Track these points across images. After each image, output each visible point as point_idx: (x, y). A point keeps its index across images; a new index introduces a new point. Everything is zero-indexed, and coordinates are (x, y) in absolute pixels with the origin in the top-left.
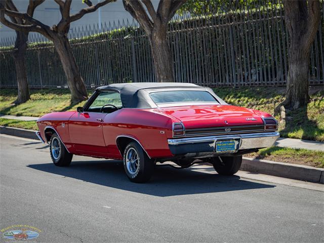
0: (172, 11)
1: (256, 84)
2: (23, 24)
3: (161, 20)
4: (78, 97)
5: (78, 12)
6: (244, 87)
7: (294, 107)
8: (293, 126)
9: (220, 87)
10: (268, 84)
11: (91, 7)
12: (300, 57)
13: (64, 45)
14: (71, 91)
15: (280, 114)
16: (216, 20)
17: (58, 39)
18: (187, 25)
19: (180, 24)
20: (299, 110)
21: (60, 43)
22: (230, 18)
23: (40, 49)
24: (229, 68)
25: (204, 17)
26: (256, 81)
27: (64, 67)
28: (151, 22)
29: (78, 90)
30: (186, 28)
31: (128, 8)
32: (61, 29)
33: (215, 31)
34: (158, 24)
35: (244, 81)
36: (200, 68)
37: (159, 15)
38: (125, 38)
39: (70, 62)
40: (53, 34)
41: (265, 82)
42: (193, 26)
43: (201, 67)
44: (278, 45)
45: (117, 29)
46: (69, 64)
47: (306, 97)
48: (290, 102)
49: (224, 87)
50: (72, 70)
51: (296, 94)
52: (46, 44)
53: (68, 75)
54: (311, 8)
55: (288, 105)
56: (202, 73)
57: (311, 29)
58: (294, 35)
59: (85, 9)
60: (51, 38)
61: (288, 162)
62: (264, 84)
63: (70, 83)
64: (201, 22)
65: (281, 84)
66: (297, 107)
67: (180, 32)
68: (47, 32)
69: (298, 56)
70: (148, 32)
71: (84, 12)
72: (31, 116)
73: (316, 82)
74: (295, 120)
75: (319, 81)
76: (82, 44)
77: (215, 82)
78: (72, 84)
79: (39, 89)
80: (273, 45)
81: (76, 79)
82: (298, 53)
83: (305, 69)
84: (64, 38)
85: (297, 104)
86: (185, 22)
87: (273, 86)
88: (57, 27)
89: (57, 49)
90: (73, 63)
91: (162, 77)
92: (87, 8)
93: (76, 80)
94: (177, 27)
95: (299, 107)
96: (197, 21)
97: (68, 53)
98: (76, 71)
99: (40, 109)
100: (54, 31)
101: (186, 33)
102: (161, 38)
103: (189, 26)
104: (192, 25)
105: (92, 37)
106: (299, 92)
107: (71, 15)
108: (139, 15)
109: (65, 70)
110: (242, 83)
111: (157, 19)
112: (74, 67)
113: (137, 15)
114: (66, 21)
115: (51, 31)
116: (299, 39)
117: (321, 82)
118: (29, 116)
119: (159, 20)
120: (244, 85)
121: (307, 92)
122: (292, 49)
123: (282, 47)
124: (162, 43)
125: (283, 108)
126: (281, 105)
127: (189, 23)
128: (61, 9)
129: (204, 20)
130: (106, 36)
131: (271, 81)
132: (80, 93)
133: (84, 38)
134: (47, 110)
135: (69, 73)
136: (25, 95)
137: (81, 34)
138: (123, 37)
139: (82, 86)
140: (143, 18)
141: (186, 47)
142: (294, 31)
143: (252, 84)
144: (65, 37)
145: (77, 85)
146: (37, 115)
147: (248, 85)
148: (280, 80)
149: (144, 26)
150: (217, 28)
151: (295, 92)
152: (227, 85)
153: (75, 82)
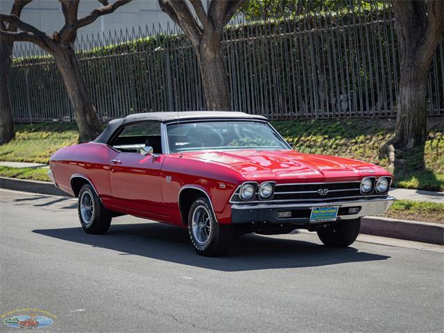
0: (228, 12)
1: (349, 115)
2: (5, 30)
3: (214, 24)
4: (88, 133)
5: (88, 14)
6: (331, 120)
7: (407, 146)
8: (407, 172)
9: (295, 119)
10: (365, 115)
11: (107, 7)
12: (416, 76)
13: (68, 60)
14: (79, 125)
15: (388, 156)
16: (291, 25)
17: (61, 52)
18: (248, 33)
19: (237, 31)
20: (414, 151)
21: (63, 58)
22: (310, 22)
23: (29, 66)
24: (308, 93)
25: (272, 21)
26: (348, 110)
27: (69, 90)
28: (200, 28)
29: (89, 123)
30: (246, 36)
31: (166, 8)
32: (65, 37)
33: (288, 40)
34: (209, 31)
35: (331, 111)
36: (266, 93)
37: (210, 18)
38: (156, 50)
39: (78, 85)
40: (53, 44)
41: (361, 112)
42: (257, 34)
43: (268, 92)
44: (379, 61)
45: (144, 37)
46: (76, 88)
47: (423, 133)
48: (402, 139)
49: (301, 119)
50: (80, 95)
51: (410, 128)
52: (37, 59)
53: (75, 104)
54: (431, 9)
55: (398, 144)
56: (269, 100)
57: (431, 38)
58: (407, 47)
59: (98, 9)
60: (51, 50)
61: (413, 219)
62: (359, 115)
63: (78, 114)
64: (268, 28)
65: (383, 114)
66: (411, 147)
67: (238, 42)
68: (44, 42)
69: (412, 75)
70: (195, 42)
71: (97, 14)
72: (22, 161)
73: (435, 113)
74: (411, 164)
75: (438, 110)
76: (91, 59)
77: (288, 113)
78: (81, 116)
79: (26, 123)
80: (372, 61)
81: (87, 109)
82: (413, 72)
83: (422, 94)
84: (69, 50)
85: (412, 142)
86: (245, 28)
87: (372, 117)
88: (59, 35)
89: (60, 66)
90: (81, 85)
91: (214, 105)
92: (101, 7)
93: (85, 110)
94: (233, 35)
95: (414, 147)
96: (262, 26)
97: (75, 72)
98: (86, 97)
99: (33, 152)
100: (54, 40)
101: (246, 44)
102: (214, 50)
103: (250, 33)
104: (254, 33)
105: (107, 50)
106: (414, 125)
107: (79, 18)
108: (182, 18)
109: (70, 96)
110: (328, 113)
111: (208, 23)
112: (83, 92)
113: (179, 17)
114: (73, 26)
115: (51, 40)
116: (415, 52)
117: (442, 112)
118: (18, 161)
119: (211, 25)
120: (331, 116)
121: (425, 126)
122: (404, 65)
123: (385, 63)
124: (215, 58)
125: (392, 147)
126: (390, 143)
127: (250, 29)
128: (65, 9)
129: (272, 25)
130: (127, 48)
131: (370, 110)
132: (91, 128)
133: (94, 50)
134: (44, 153)
135: (76, 100)
136: (8, 131)
137: (91, 45)
138: (152, 49)
139: (94, 119)
140: (188, 22)
141: (246, 63)
142: (407, 41)
143: (342, 115)
144: (70, 48)
145: (88, 118)
146: (30, 159)
147: (337, 116)
148: (383, 108)
149: (190, 33)
150: (292, 36)
151: (409, 125)
152: (305, 116)
153: (85, 112)
